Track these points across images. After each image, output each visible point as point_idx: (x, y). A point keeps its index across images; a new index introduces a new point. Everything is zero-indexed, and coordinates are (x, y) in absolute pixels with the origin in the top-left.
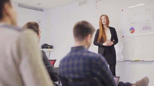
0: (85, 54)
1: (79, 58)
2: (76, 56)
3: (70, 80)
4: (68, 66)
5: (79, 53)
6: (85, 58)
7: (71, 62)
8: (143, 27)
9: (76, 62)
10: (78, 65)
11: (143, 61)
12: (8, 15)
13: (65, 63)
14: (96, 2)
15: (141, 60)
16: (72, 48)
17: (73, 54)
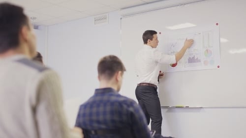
0: (113, 98)
1: (105, 104)
2: (101, 101)
3: (93, 132)
4: (91, 114)
5: (105, 98)
6: (112, 104)
7: (95, 110)
8: (190, 58)
9: (101, 109)
10: (105, 113)
11: (187, 107)
12: (26, 41)
13: (88, 111)
14: (121, 19)
15: (185, 106)
16: (97, 90)
17: (98, 98)
